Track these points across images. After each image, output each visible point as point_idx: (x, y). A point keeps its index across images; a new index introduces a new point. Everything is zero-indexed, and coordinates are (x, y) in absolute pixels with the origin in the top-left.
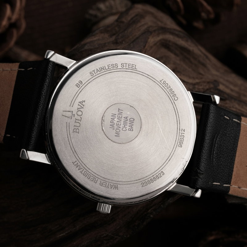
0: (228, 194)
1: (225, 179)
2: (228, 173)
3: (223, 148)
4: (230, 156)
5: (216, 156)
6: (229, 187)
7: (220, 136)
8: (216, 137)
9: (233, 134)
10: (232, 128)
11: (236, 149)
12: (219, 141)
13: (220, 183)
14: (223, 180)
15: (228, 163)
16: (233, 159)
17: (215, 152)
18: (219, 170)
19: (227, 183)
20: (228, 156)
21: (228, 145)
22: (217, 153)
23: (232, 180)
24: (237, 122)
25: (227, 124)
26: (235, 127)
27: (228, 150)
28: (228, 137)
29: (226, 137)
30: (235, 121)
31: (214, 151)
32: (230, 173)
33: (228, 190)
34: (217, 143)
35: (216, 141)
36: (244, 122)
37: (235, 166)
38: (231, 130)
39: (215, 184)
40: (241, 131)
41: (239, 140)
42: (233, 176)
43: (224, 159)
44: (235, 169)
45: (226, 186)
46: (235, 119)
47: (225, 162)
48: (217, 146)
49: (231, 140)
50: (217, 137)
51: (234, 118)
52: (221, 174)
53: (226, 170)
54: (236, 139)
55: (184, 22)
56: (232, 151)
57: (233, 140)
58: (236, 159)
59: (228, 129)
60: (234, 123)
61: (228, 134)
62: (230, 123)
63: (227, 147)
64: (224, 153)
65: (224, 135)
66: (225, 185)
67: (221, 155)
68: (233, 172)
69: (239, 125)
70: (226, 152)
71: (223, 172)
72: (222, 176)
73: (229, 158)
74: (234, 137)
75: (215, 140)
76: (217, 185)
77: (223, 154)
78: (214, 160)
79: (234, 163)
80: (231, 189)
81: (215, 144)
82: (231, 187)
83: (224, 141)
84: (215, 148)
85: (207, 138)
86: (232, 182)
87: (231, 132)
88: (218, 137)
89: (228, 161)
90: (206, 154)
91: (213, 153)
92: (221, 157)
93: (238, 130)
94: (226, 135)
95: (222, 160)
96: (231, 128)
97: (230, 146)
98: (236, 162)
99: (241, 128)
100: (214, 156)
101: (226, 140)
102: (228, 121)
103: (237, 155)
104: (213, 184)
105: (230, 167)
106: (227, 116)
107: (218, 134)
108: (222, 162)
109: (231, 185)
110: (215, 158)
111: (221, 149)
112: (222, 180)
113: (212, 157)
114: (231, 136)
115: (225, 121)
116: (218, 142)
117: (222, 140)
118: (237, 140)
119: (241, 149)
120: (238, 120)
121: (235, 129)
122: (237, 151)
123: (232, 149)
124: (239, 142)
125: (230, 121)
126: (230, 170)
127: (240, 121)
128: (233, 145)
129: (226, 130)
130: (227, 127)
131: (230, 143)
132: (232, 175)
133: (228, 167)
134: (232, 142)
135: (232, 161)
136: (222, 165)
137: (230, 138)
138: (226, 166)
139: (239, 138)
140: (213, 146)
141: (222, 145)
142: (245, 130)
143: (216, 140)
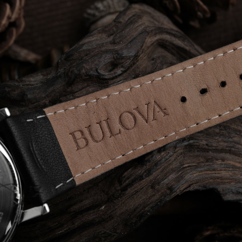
0: (76, 186)
1: (64, 176)
2: (64, 169)
3: (44, 150)
4: (56, 152)
5: (42, 162)
6: (73, 179)
7: (34, 141)
8: (30, 145)
9: (45, 131)
10: (42, 126)
11: (57, 143)
12: (36, 146)
13: (63, 183)
14: (64, 178)
15: (58, 161)
16: (60, 154)
17: (39, 160)
18: (54, 173)
19: (69, 178)
20: (54, 154)
21: (47, 144)
22: (42, 159)
23: (71, 171)
24: (43, 117)
25: (34, 126)
26: (43, 123)
27: (50, 148)
28: (43, 137)
29: (40, 138)
30: (39, 118)
31: (37, 159)
32: (66, 168)
33: (74, 183)
34: (36, 150)
35: (33, 149)
36: (49, 113)
37: (66, 157)
38: (41, 129)
39: (58, 188)
40: (51, 122)
41: (55, 132)
42: (70, 168)
43: (52, 159)
44: (68, 160)
45: (70, 182)
46: (39, 116)
47: (55, 161)
48: (38, 152)
49: (47, 138)
50: (32, 145)
51: (36, 116)
52: (59, 174)
53: (61, 168)
54: (51, 133)
55: (181, 21)
56: (54, 147)
57: (49, 137)
58: (63, 151)
59: (38, 130)
60: (40, 121)
61: (41, 134)
62: (37, 123)
63: (48, 147)
64: (48, 154)
65: (38, 138)
66: (68, 181)
67: (47, 158)
68: (68, 164)
69: (46, 118)
70: (50, 152)
71: (59, 171)
72: (59, 176)
73: (56, 155)
74: (48, 133)
75: (31, 148)
76: (60, 187)
77: (48, 156)
78: (43, 167)
79: (64, 156)
80: (76, 180)
81: (35, 153)
82: (75, 179)
83: (41, 143)
84: (37, 155)
85: (23, 153)
86: (73, 174)
87: (43, 130)
88: (33, 143)
89: (57, 158)
90: (31, 168)
91: (38, 161)
92: (48, 159)
93: (48, 124)
94: (40, 137)
95: (51, 161)
96: (40, 126)
97: (50, 144)
98: (65, 153)
99: (50, 120)
100: (41, 164)
101: (43, 141)
102: (33, 122)
103: (62, 147)
104: (57, 189)
105: (62, 162)
106: (29, 119)
107: (31, 142)
108: (52, 164)
109: (74, 177)
110: (43, 165)
111: (43, 152)
112: (62, 179)
113: (39, 167)
114: (45, 134)
115: (30, 125)
116: (36, 148)
117: (38, 144)
118: (53, 134)
119: (62, 139)
120: (42, 115)
121: (44, 125)
122: (59, 143)
123: (54, 145)
124: (56, 134)
125: (35, 121)
126: (64, 165)
127: (45, 114)
128: (52, 141)
129: (37, 133)
130: (36, 129)
131: (48, 141)
132: (68, 167)
133: (61, 163)
134: (50, 139)
135: (60, 155)
136: (54, 166)
137: (45, 136)
138: (58, 164)
139: (54, 131)
140: (34, 155)
141: (42, 148)
142: (54, 120)
143: (33, 147)
